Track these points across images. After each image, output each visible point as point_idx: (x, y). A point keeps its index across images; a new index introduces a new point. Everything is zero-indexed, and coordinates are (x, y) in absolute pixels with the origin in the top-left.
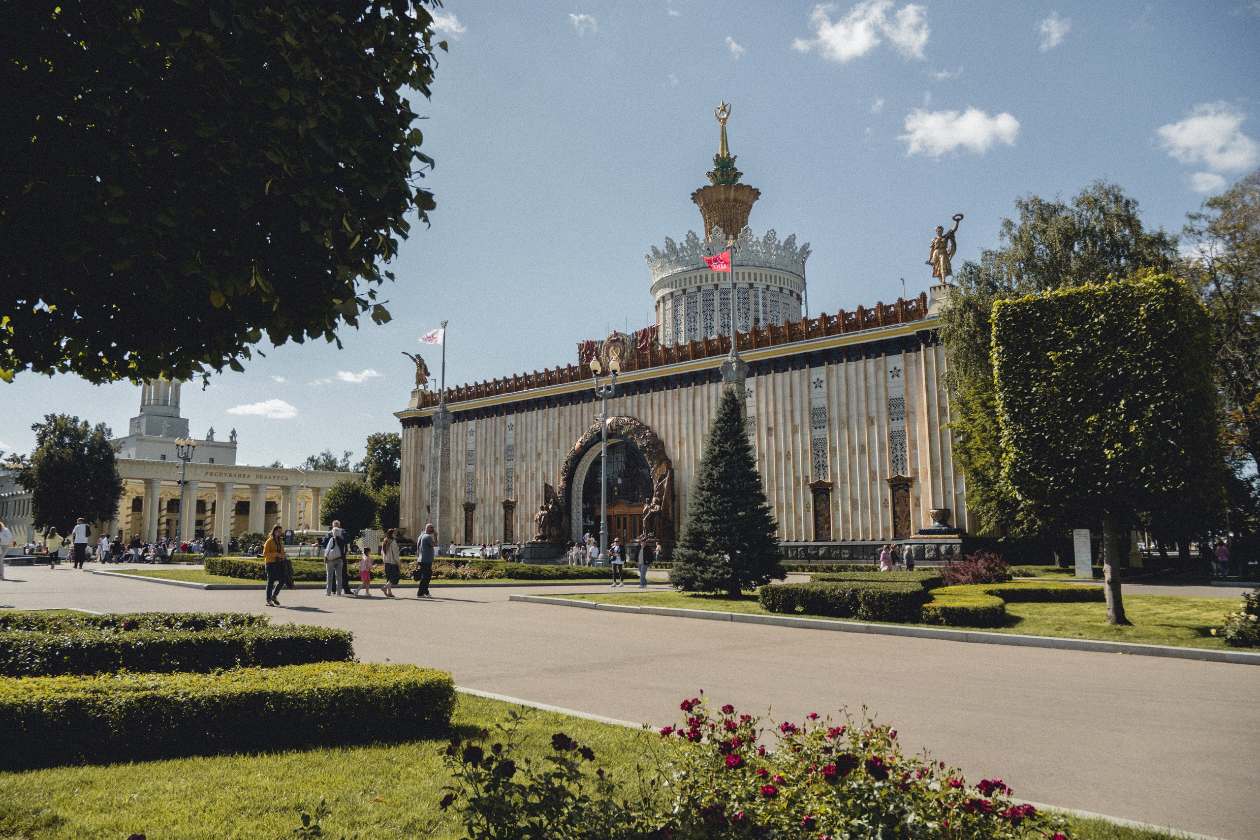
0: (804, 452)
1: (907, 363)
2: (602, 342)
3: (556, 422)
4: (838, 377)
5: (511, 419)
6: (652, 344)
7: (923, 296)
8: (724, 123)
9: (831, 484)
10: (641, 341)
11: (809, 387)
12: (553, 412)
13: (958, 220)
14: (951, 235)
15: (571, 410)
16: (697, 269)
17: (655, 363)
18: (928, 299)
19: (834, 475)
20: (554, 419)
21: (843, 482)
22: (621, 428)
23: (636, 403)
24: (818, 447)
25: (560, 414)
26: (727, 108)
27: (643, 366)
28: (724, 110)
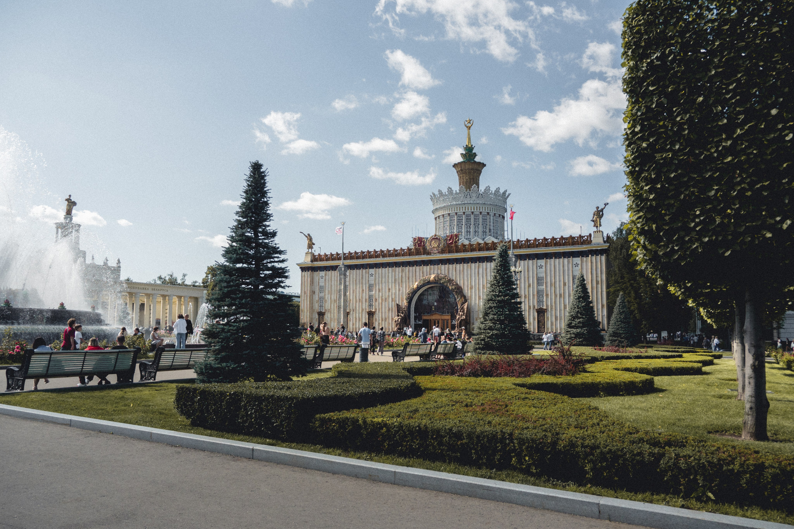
0: (533, 295)
1: (582, 262)
2: (427, 238)
3: (400, 274)
4: (550, 265)
5: (372, 271)
6: (456, 242)
7: (590, 235)
8: (469, 129)
9: (546, 309)
10: (450, 240)
11: (537, 268)
12: (398, 270)
13: (605, 205)
14: (602, 210)
15: (409, 270)
16: (464, 204)
17: (458, 251)
18: (592, 236)
19: (547, 306)
20: (399, 273)
21: (551, 309)
22: (441, 280)
23: (447, 269)
24: (540, 293)
25: (402, 271)
26: (471, 122)
27: (450, 252)
28: (470, 123)
